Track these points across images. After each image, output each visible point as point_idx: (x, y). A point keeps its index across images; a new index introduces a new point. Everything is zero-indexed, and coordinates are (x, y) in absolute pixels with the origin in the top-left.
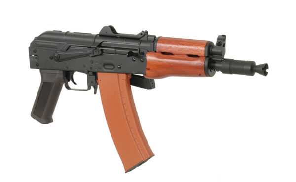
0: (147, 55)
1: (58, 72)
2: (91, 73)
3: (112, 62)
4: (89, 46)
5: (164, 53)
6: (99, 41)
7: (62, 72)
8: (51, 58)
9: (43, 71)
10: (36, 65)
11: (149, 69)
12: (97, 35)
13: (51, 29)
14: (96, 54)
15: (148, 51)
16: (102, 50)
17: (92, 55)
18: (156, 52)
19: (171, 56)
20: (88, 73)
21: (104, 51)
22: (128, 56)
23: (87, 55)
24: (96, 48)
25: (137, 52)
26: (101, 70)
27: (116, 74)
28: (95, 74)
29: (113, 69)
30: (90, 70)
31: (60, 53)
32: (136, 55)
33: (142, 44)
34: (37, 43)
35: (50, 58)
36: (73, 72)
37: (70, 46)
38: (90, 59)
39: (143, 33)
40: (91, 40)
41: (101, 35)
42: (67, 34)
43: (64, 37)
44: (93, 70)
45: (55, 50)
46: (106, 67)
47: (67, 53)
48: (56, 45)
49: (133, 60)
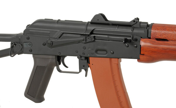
0: (141, 41)
1: (50, 57)
2: (83, 58)
3: (105, 48)
4: (82, 33)
5: (158, 39)
6: (91, 28)
7: (54, 57)
8: (45, 45)
9: (36, 56)
10: (30, 51)
11: (143, 55)
12: (89, 22)
13: (43, 18)
14: (88, 40)
15: (141, 38)
16: (94, 37)
17: (85, 42)
18: (150, 38)
19: (166, 42)
20: (80, 58)
21: (96, 38)
22: (125, 42)
23: (79, 42)
24: (89, 35)
25: (130, 38)
26: (93, 55)
27: (108, 59)
28: (87, 59)
29: (106, 54)
30: (82, 55)
31: (53, 40)
32: (130, 41)
33: (135, 31)
34: (30, 30)
35: (43, 44)
36: (65, 56)
37: (63, 33)
38: (82, 45)
39: (136, 20)
40: (84, 27)
41: (92, 23)
42: (59, 22)
43: (56, 25)
44: (86, 56)
45: (49, 37)
46: (99, 52)
47: (60, 40)
48: (49, 32)
49: (126, 46)
